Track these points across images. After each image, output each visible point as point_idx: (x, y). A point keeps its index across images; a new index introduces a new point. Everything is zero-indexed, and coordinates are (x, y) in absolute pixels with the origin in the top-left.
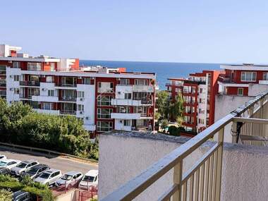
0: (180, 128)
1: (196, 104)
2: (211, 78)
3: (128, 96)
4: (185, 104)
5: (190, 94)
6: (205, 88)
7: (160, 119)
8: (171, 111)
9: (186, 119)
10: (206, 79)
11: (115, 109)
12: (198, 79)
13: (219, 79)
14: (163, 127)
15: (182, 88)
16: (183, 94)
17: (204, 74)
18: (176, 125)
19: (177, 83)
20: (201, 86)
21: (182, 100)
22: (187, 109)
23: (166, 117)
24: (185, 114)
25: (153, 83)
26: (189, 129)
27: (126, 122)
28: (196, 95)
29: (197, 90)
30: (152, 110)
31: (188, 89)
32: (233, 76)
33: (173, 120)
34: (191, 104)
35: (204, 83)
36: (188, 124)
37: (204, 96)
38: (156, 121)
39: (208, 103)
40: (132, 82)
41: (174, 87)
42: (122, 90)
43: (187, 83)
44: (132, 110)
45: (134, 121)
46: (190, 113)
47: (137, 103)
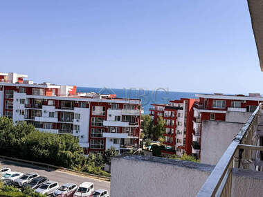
0: (161, 146)
1: (175, 126)
2: (188, 104)
3: (118, 119)
4: (166, 126)
5: (170, 118)
6: (182, 113)
7: (144, 139)
8: (153, 132)
9: (167, 138)
10: (183, 105)
11: (107, 130)
12: (176, 105)
13: (194, 106)
14: (147, 145)
15: (163, 112)
16: (164, 118)
17: (182, 101)
18: (158, 144)
19: (159, 108)
20: (179, 111)
21: (162, 122)
22: (167, 130)
23: (149, 137)
24: (165, 135)
25: (139, 108)
26: (169, 147)
27: (115, 141)
28: (175, 118)
29: (175, 114)
30: (138, 130)
31: (168, 113)
32: (206, 103)
33: (155, 139)
34: (170, 126)
35: (182, 109)
36: (168, 143)
37: (182, 119)
38: (141, 140)
39: (185, 125)
40: (121, 106)
41: (156, 111)
42: (113, 113)
43: (167, 108)
44: (120, 130)
45: (123, 140)
46: (169, 133)
47: (126, 125)
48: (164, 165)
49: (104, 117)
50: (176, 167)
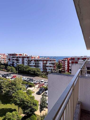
0: (61, 70)
1: (65, 65)
2: (68, 59)
3: (50, 64)
4: (62, 65)
5: (63, 63)
6: (66, 62)
7: (57, 68)
8: (59, 67)
9: (63, 68)
10: (67, 60)
11: (47, 67)
12: (65, 60)
13: (69, 60)
14: (57, 70)
15: (61, 62)
16: (62, 63)
17: (66, 59)
18: (60, 70)
19: (60, 61)
20: (65, 61)
21: (61, 64)
22: (63, 66)
23: (58, 68)
24: (62, 67)
25: (55, 61)
26: (63, 71)
27: (49, 69)
28: (65, 63)
29: (65, 62)
30: (55, 66)
31: (63, 62)
32: (73, 59)
33: (60, 69)
34: (63, 65)
35: (66, 61)
36: (63, 70)
37: (66, 63)
38: (56, 69)
39: (67, 65)
40: (51, 61)
41: (60, 62)
42: (48, 62)
43: (62, 61)
44: (51, 66)
45: (51, 69)
46: (63, 67)
47: (52, 65)
48: (61, 75)
49: (46, 63)
50: (64, 76)
